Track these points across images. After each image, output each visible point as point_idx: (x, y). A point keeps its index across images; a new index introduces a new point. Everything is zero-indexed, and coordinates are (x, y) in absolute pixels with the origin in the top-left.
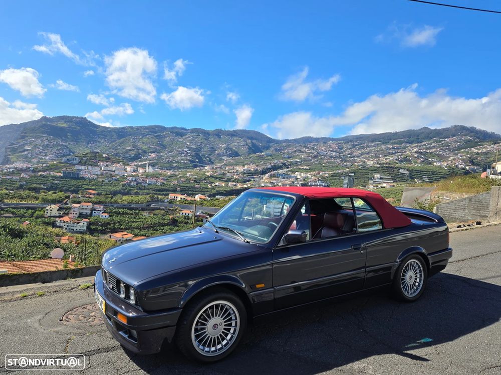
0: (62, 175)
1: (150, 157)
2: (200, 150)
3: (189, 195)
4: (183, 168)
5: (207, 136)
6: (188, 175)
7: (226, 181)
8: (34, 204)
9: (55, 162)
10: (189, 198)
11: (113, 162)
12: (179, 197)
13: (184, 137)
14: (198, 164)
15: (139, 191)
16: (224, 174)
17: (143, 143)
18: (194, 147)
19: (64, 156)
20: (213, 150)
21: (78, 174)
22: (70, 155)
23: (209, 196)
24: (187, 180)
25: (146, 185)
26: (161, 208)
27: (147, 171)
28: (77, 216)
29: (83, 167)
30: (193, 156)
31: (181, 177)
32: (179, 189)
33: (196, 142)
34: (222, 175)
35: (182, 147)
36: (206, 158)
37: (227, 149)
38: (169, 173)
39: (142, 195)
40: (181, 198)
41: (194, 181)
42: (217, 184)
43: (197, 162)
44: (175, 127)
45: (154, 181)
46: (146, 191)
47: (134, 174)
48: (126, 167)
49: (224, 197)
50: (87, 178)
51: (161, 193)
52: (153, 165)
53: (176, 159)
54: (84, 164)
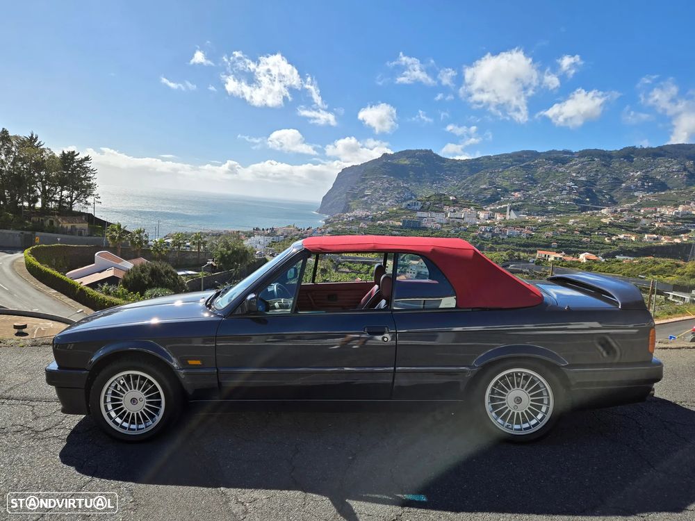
0: (401, 224)
1: (512, 198)
2: (594, 184)
3: (568, 253)
4: (564, 212)
5: (608, 160)
6: (571, 222)
7: (639, 232)
8: (370, 259)
9: (395, 209)
10: (569, 258)
11: (462, 207)
12: (553, 256)
13: (567, 165)
14: (589, 205)
15: (494, 246)
16: (636, 221)
17: (503, 178)
18: (584, 179)
19: (405, 200)
20: (617, 182)
21: (420, 223)
22: (411, 199)
23: (604, 257)
24: (568, 230)
25: (505, 237)
26: (524, 271)
27: (508, 217)
28: (415, 275)
29: (425, 214)
30: (581, 193)
31: (558, 226)
32: (554, 244)
33: (587, 172)
34: (631, 222)
35: (564, 180)
36: (604, 196)
37: (645, 178)
38: (540, 220)
39: (499, 251)
40: (556, 258)
41: (581, 232)
42: (622, 236)
43: (588, 202)
44: (553, 151)
45: (516, 231)
46: (504, 246)
47: (488, 222)
48: (478, 213)
49: (632, 258)
50: (430, 228)
51: (527, 249)
52: (516, 209)
53: (553, 199)
54: (427, 210)
